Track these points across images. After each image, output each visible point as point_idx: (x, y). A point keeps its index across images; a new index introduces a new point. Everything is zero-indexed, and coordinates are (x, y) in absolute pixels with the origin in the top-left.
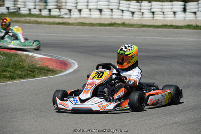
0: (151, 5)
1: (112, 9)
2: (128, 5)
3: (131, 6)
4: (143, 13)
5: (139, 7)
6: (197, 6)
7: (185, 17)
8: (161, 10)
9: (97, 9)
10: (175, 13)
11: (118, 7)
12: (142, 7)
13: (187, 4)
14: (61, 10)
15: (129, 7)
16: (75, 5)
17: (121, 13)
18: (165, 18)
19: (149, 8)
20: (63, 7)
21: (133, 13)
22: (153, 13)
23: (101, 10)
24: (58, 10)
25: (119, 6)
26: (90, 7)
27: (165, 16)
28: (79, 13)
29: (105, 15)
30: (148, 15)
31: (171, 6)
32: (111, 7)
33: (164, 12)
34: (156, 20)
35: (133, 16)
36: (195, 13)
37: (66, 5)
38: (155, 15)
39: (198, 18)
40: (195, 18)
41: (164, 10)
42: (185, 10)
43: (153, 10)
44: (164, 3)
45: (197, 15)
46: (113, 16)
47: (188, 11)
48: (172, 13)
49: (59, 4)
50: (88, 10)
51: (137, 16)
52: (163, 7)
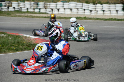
0: (102, 6)
1: (78, 9)
3: (90, 7)
4: (97, 11)
5: (95, 8)
8: (108, 9)
9: (69, 8)
10: (117, 11)
11: (81, 7)
12: (97, 8)
14: (47, 9)
15: (89, 8)
16: (55, 6)
17: (84, 11)
18: (111, 15)
19: (101, 8)
20: (48, 7)
21: (91, 11)
22: (104, 11)
23: (71, 9)
24: (45, 9)
26: (64, 7)
27: (111, 13)
28: (58, 11)
29: (74, 12)
30: (100, 12)
31: (115, 7)
32: (77, 7)
34: (105, 15)
35: (91, 13)
37: (50, 6)
38: (105, 13)
41: (110, 10)
43: (103, 9)
46: (79, 13)
48: (116, 11)
49: (46, 6)
50: (64, 9)
51: (93, 13)
52: (110, 7)
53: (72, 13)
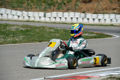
0: (28, 13)
1: (8, 14)
2: (16, 13)
4: (24, 17)
5: (22, 14)
6: (51, 15)
7: (45, 20)
10: (40, 17)
12: (23, 14)
13: (46, 13)
15: (17, 14)
17: (13, 16)
19: (27, 14)
21: (19, 16)
22: (29, 17)
23: (2, 14)
25: (11, 13)
29: (4, 17)
30: (26, 18)
31: (38, 14)
33: (34, 17)
35: (19, 18)
36: (50, 18)
38: (30, 18)
39: (51, 20)
40: (49, 20)
41: (34, 16)
42: (45, 16)
43: (29, 15)
44: (35, 13)
45: (51, 19)
46: (9, 18)
47: (46, 17)
48: (39, 17)
51: (21, 18)
52: (34, 14)
53: (2, 17)
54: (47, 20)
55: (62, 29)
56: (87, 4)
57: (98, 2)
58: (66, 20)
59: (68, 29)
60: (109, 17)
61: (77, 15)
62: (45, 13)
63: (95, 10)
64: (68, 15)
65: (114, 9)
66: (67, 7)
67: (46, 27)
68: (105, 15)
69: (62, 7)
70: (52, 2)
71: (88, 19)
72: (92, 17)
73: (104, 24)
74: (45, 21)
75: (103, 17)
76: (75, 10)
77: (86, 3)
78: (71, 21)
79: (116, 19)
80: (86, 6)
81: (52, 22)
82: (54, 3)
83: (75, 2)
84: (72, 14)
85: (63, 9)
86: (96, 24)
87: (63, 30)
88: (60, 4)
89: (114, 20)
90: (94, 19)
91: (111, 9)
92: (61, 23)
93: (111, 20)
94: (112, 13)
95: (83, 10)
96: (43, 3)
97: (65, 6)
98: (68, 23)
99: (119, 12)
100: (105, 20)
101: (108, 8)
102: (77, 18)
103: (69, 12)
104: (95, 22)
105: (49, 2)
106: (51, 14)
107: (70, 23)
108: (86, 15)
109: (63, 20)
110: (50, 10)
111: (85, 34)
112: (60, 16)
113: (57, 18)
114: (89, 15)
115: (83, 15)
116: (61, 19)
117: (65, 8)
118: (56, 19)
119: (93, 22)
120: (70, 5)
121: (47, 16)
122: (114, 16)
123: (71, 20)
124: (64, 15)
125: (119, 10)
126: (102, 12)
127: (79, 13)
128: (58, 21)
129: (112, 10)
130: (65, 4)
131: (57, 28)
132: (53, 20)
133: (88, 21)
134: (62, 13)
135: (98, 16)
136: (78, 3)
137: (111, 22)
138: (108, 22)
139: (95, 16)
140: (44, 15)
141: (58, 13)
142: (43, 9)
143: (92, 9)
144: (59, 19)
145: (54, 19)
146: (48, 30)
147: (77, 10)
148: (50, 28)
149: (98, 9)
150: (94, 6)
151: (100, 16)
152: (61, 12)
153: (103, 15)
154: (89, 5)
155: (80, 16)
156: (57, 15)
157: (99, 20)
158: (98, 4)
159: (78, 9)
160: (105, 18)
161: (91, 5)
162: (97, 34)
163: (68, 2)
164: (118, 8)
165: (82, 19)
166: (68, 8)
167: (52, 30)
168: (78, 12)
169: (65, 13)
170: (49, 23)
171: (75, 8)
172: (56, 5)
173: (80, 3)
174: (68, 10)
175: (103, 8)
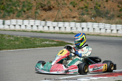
54: (6, 27)
55: (22, 36)
56: (48, 12)
57: (58, 10)
58: (26, 28)
59: (29, 37)
60: (69, 25)
61: (38, 23)
62: (4, 20)
63: (56, 18)
64: (28, 23)
65: (74, 17)
66: (27, 14)
67: (5, 35)
68: (65, 23)
69: (22, 14)
70: (11, 9)
71: (49, 27)
72: (52, 25)
73: (65, 32)
74: (4, 29)
75: (63, 25)
76: (35, 18)
77: (46, 11)
78: (31, 29)
79: (77, 27)
80: (46, 14)
81: (11, 30)
82: (14, 10)
83: (35, 10)
84: (32, 22)
85: (23, 17)
86: (56, 32)
87: (23, 38)
88: (20, 11)
89: (74, 28)
90: (54, 27)
91: (71, 17)
92: (21, 31)
93: (71, 28)
94: (72, 22)
95: (43, 18)
96: (2, 10)
97: (25, 14)
98: (28, 31)
99: (78, 21)
100: (65, 28)
101: (68, 16)
102: (37, 26)
103: (29, 20)
104: (55, 30)
105: (8, 9)
106: (11, 21)
107: (30, 31)
108: (46, 23)
109: (23, 27)
110: (9, 18)
111: (45, 42)
112: (20, 24)
113: (16, 25)
114: (49, 23)
115: (43, 22)
116: (21, 27)
117: (25, 16)
118: (16, 27)
119: (53, 30)
120: (30, 13)
121: (6, 24)
122: (74, 25)
123: (31, 27)
124: (24, 23)
125: (78, 18)
126: (62, 20)
127: (40, 21)
128: (17, 29)
129: (72, 19)
130: (24, 12)
131: (17, 36)
132: (12, 28)
133: (49, 29)
134: (22, 20)
135: (59, 24)
136: (39, 11)
137: (71, 30)
138: (68, 30)
139: (55, 24)
140: (2, 22)
141: (18, 20)
142: (1, 17)
143: (53, 17)
144: (19, 26)
145: (14, 26)
146: (7, 38)
147: (37, 18)
148: (9, 36)
149: (58, 17)
150: (54, 14)
151: (61, 24)
152: (20, 19)
153: (63, 23)
154: (50, 13)
155: (41, 24)
156: (17, 23)
157: (60, 28)
158: (58, 12)
159: (38, 16)
160: (65, 26)
161: (51, 13)
162: (58, 42)
163: (28, 10)
164: (78, 16)
165: (42, 26)
166: (28, 16)
167: (12, 38)
168: (38, 20)
169: (25, 21)
170: (8, 31)
171: (36, 16)
172: (16, 12)
173: (40, 11)
174: (28, 18)
175: (63, 16)
